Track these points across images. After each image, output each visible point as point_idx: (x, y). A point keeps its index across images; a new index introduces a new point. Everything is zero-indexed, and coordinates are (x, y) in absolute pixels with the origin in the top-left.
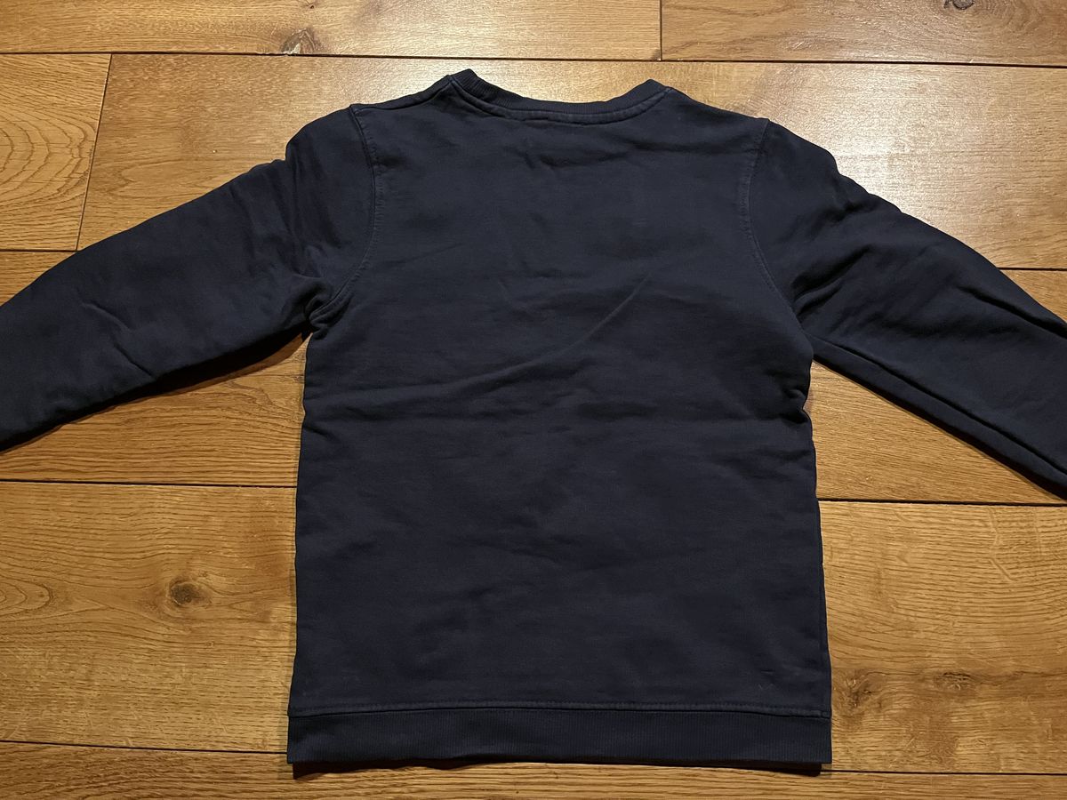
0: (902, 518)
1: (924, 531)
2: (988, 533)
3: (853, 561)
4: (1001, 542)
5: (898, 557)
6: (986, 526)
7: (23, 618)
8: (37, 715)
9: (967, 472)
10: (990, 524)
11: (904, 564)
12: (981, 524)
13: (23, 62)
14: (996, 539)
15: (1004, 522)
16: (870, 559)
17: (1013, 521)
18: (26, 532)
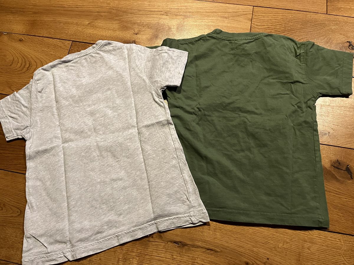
0: (311, 234)
1: (318, 240)
2: (341, 244)
3: (291, 247)
4: (345, 248)
5: (308, 248)
6: (340, 242)
7: (10, 218)
8: (9, 252)
9: (337, 221)
10: (342, 241)
11: (310, 251)
12: (339, 241)
13: (45, 40)
14: (343, 247)
15: (347, 241)
16: (297, 248)
17: (351, 241)
18: (17, 190)
